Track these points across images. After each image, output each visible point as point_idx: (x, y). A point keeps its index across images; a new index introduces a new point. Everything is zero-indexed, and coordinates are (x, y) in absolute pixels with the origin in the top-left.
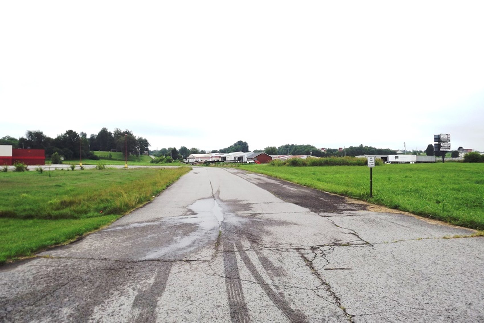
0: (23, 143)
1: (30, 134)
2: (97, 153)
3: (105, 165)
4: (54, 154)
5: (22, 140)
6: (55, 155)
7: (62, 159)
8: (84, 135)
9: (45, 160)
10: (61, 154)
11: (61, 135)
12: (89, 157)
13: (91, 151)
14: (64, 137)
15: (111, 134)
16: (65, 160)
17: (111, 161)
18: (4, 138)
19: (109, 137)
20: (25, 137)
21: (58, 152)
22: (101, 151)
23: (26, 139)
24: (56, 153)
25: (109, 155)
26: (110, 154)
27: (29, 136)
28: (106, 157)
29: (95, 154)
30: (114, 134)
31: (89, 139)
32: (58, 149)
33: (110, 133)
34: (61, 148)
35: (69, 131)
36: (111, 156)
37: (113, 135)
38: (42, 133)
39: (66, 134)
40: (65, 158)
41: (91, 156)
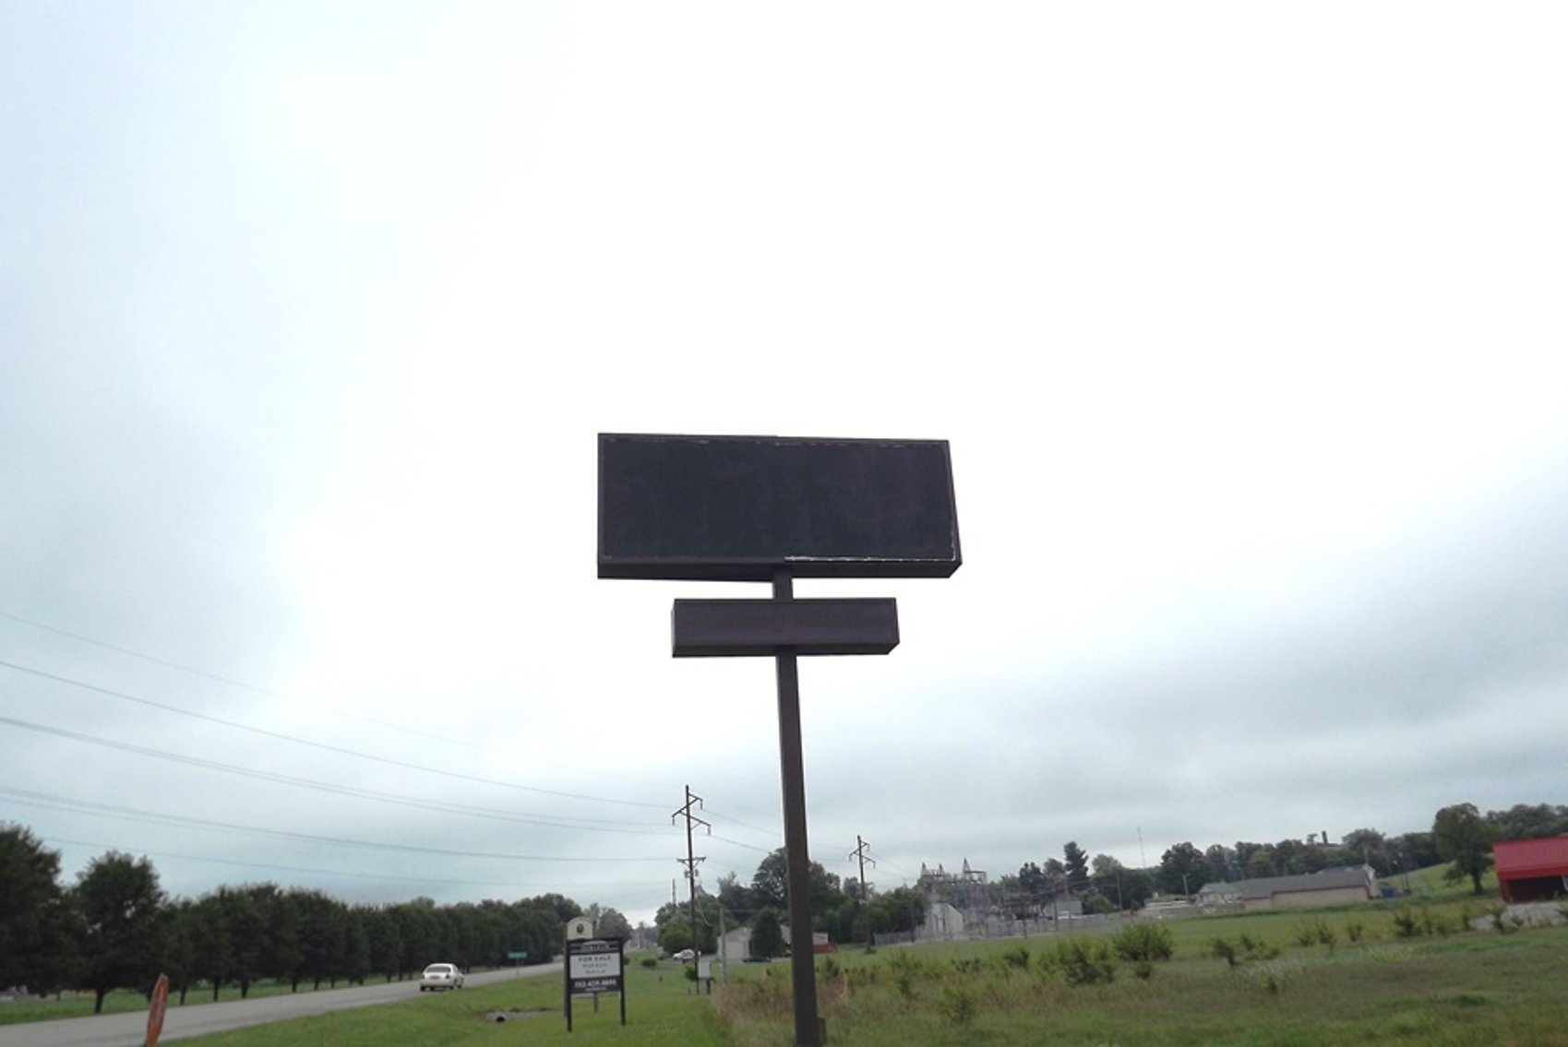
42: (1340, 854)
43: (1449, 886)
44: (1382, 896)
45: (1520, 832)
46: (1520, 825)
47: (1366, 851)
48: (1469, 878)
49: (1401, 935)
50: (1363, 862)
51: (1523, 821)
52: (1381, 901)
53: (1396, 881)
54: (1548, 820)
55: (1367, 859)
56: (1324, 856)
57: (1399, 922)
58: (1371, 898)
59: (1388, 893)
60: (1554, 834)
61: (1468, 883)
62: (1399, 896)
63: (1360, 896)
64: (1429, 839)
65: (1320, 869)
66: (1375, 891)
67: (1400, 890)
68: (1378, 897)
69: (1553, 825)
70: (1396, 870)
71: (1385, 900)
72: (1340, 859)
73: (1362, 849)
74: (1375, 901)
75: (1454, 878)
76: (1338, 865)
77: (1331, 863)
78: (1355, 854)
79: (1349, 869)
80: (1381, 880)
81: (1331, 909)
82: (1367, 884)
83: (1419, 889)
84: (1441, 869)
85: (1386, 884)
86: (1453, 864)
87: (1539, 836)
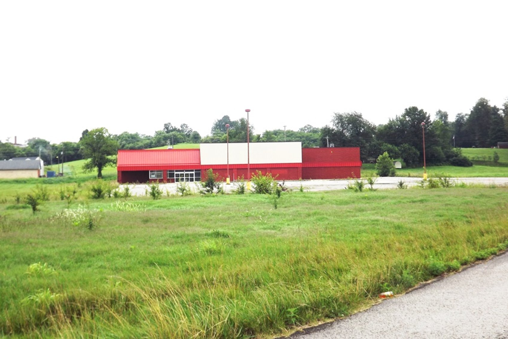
0: (327, 138)
1: (340, 119)
2: (468, 153)
3: (450, 177)
4: (381, 156)
5: (327, 131)
6: (384, 158)
7: (398, 165)
8: (444, 116)
9: (359, 167)
10: (394, 156)
11: (395, 118)
12: (451, 159)
13: (455, 149)
14: (401, 121)
15: (498, 110)
16: (403, 168)
17: (497, 169)
18: (301, 129)
19: (493, 116)
20: (332, 126)
21: (390, 151)
22: (476, 147)
23: (333, 130)
24: (386, 154)
25: (492, 156)
26: (496, 153)
27: (338, 123)
28: (487, 160)
29: (464, 155)
30: (504, 110)
31: (453, 123)
32: (390, 146)
33: (495, 110)
34: (397, 145)
35: (410, 109)
36: (496, 158)
37: (501, 112)
38: (360, 116)
39: (404, 116)
40: (405, 164)
41: (454, 158)
42: (24, 150)
43: (84, 172)
44: (46, 175)
45: (124, 146)
46: (124, 142)
47: (40, 149)
48: (96, 169)
49: (94, 197)
50: (36, 155)
51: (126, 140)
52: (46, 179)
53: (55, 168)
54: (138, 141)
55: (40, 154)
56: (15, 150)
57: (95, 190)
58: (40, 177)
59: (50, 174)
60: (140, 149)
61: (95, 171)
62: (57, 176)
63: (34, 175)
64: (75, 146)
65: (11, 158)
66: (42, 173)
67: (57, 174)
68: (44, 176)
69: (140, 144)
70: (56, 161)
71: (49, 178)
72: (24, 153)
73: (38, 147)
74: (42, 178)
75: (88, 168)
76: (22, 156)
77: (17, 155)
78: (33, 151)
79: (28, 159)
80: (46, 167)
81: (17, 181)
82: (40, 168)
83: (67, 173)
84: (82, 163)
85: (49, 169)
86: (89, 160)
87: (132, 149)
